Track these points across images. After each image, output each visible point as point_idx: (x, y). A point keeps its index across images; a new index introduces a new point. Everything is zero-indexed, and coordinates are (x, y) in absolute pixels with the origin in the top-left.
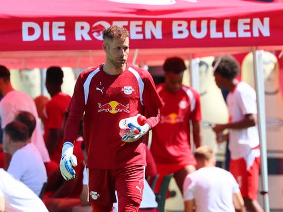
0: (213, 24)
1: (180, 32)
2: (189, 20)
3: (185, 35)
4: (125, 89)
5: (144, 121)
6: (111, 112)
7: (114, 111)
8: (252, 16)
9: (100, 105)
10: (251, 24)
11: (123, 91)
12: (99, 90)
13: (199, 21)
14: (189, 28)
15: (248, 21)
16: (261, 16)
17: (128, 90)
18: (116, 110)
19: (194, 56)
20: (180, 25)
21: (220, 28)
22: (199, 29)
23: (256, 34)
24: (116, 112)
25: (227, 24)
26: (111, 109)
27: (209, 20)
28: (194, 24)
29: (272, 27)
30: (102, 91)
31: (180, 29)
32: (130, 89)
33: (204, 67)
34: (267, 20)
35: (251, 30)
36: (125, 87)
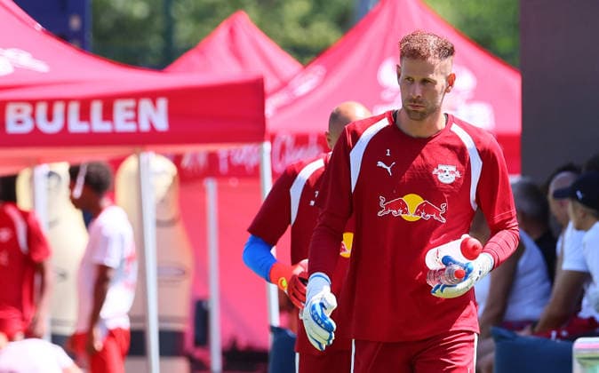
0: (74, 108)
1: (20, 122)
2: (33, 103)
3: (27, 127)
4: (441, 171)
5: (475, 248)
6: (405, 217)
7: (411, 217)
8: (137, 96)
9: (382, 199)
10: (136, 110)
11: (437, 175)
12: (384, 166)
13: (51, 103)
14: (33, 116)
15: (131, 103)
16: (153, 96)
17: (447, 174)
18: (417, 213)
19: (39, 162)
20: (19, 111)
21: (85, 115)
22: (50, 117)
23: (145, 126)
24: (417, 218)
25: (97, 108)
26: (406, 212)
27: (67, 101)
28: (42, 109)
29: (172, 115)
30: (389, 169)
31: (20, 116)
32: (453, 172)
33: (54, 181)
34: (162, 103)
35: (136, 120)
36: (441, 167)
